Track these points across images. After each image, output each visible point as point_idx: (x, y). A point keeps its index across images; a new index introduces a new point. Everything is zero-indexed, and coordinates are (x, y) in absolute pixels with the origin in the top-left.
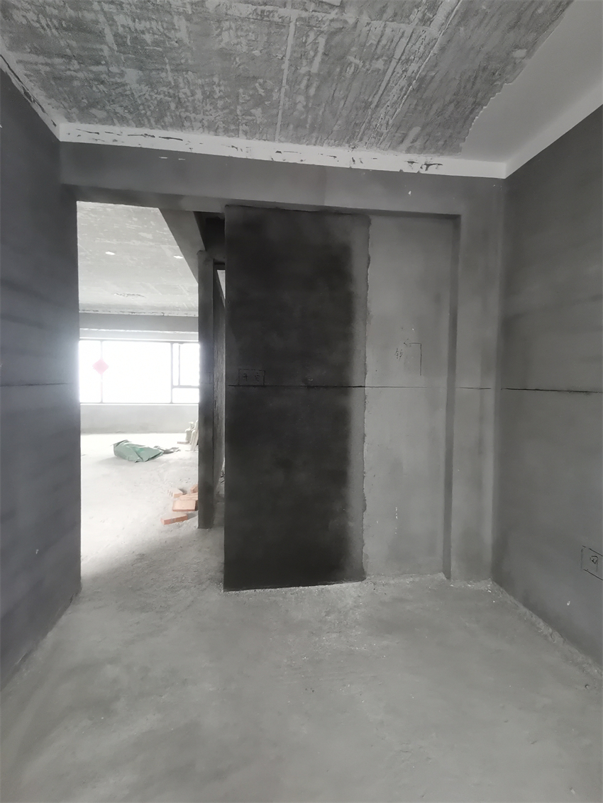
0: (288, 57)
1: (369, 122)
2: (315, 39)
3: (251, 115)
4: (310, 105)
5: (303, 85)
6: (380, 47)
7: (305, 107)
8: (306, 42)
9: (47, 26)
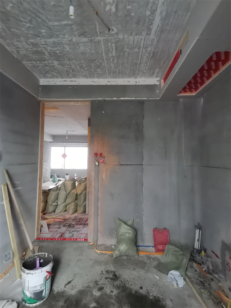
0: (103, 51)
2: (111, 45)
3: (97, 71)
4: (116, 66)
5: (111, 60)
6: (134, 44)
8: (108, 46)
9: (29, 53)
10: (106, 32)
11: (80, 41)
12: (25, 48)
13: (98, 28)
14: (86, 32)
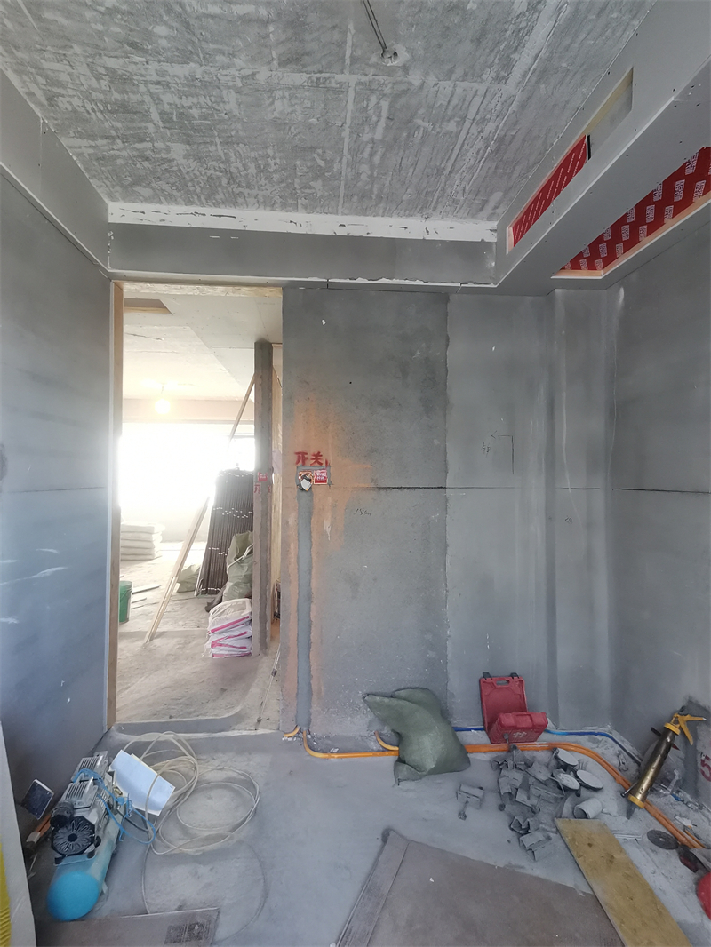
0: (348, 124)
1: (444, 190)
2: (378, 103)
3: (310, 188)
4: (375, 174)
5: (366, 155)
6: (451, 107)
7: (371, 176)
8: (367, 107)
9: (93, 110)
10: (374, 59)
11: (281, 82)
12: (82, 88)
13: (349, 43)
14: (308, 54)
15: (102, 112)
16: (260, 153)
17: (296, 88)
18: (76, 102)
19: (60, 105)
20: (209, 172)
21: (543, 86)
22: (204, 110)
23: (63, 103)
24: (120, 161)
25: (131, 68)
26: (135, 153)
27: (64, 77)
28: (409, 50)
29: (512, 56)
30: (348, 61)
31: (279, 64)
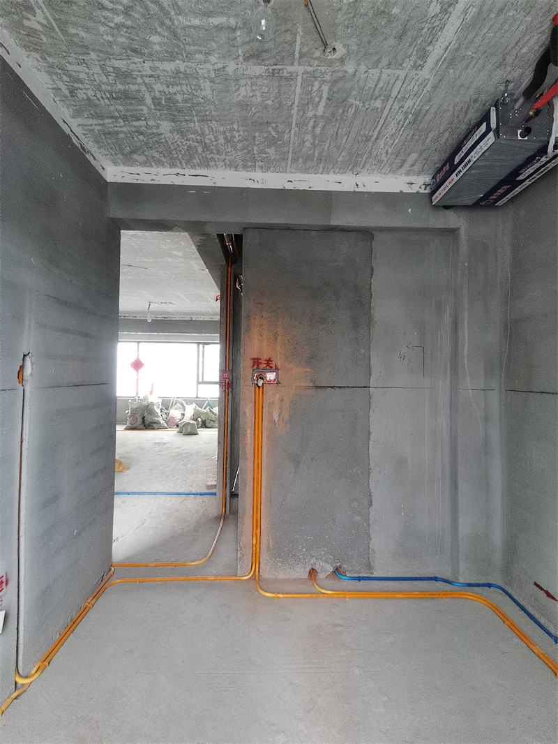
0: (296, 103)
1: (370, 152)
2: (320, 87)
4: (317, 142)
6: (377, 89)
7: (313, 144)
8: (312, 90)
9: (102, 98)
10: (317, 54)
11: (245, 73)
12: (95, 83)
13: (298, 42)
14: (266, 51)
15: (108, 99)
16: (228, 127)
17: (257, 77)
18: (90, 93)
19: (79, 95)
20: (188, 143)
21: (451, 71)
22: (185, 96)
23: (81, 94)
24: (121, 135)
25: (132, 67)
26: (133, 129)
27: (82, 76)
28: (345, 46)
29: (427, 49)
30: (297, 56)
31: (244, 60)
